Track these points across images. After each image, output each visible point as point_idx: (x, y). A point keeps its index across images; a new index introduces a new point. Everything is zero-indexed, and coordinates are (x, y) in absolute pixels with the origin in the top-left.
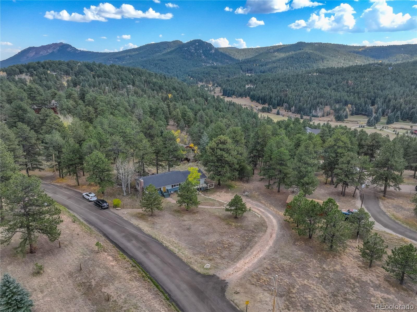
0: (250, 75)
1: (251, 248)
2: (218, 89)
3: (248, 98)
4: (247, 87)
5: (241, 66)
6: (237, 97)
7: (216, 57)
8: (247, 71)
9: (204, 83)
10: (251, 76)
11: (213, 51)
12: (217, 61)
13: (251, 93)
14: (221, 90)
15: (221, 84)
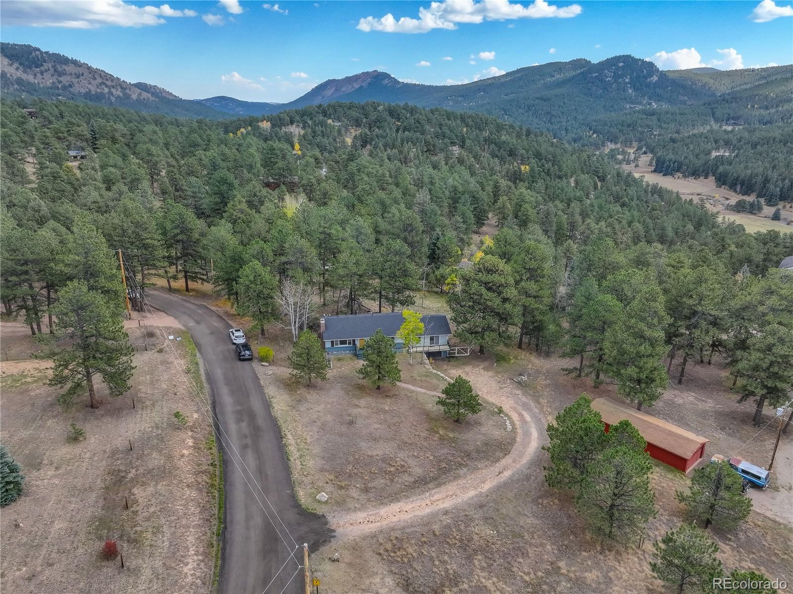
0: (730, 128)
1: (439, 485)
2: (645, 159)
3: (712, 179)
4: (714, 154)
5: (712, 109)
6: (685, 176)
7: (658, 91)
8: (728, 120)
9: (619, 146)
10: (732, 131)
11: (655, 78)
12: (659, 98)
13: (721, 169)
14: (652, 159)
15: (654, 147)
